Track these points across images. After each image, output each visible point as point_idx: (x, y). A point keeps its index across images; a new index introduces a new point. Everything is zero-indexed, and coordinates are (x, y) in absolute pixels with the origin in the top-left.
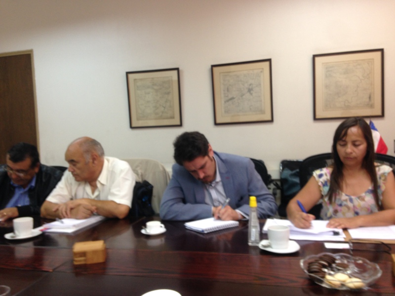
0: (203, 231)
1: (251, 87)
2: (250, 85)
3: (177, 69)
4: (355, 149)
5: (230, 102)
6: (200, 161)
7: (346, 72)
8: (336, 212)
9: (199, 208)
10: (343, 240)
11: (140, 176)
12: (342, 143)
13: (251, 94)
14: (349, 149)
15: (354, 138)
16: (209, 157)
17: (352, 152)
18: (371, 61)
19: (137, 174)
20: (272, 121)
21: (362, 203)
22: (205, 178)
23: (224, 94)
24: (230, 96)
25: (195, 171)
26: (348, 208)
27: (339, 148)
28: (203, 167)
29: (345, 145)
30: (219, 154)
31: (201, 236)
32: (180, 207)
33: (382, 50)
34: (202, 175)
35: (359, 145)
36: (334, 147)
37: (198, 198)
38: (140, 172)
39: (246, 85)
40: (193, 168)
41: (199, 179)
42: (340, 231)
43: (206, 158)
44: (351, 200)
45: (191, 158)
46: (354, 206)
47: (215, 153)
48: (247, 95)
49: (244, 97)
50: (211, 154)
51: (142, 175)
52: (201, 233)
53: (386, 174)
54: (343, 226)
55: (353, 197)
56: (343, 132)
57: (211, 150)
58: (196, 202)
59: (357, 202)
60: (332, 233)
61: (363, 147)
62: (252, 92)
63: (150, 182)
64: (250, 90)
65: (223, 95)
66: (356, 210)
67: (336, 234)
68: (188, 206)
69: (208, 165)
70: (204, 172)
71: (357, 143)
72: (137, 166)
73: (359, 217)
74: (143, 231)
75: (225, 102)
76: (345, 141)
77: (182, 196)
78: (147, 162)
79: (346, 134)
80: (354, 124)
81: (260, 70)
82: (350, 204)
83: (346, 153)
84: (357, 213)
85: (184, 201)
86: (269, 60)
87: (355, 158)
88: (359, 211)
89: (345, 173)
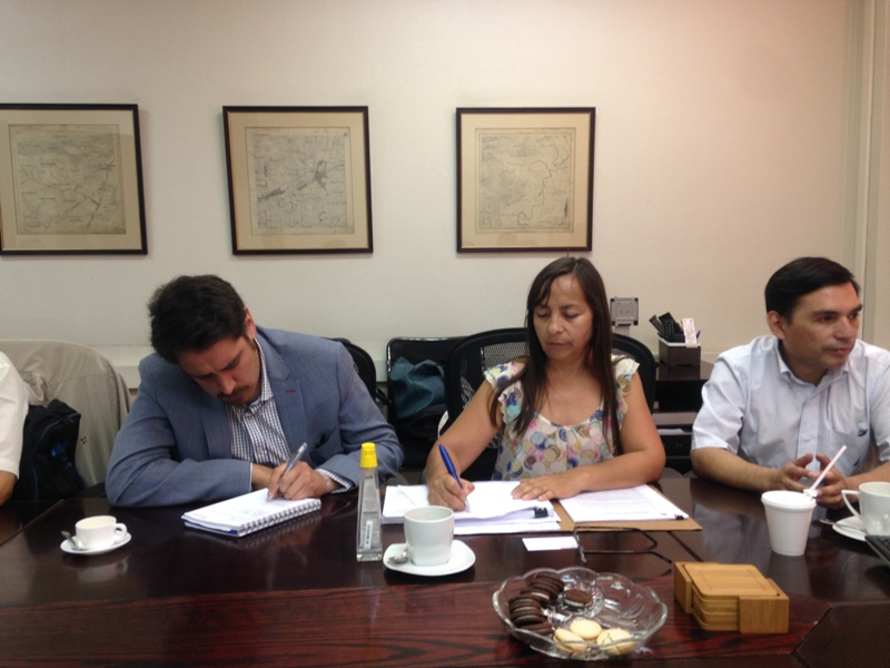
0: (234, 532)
1: (321, 168)
2: (320, 163)
3: (134, 108)
4: (567, 325)
5: (272, 200)
6: (225, 350)
7: (523, 152)
8: (531, 460)
9: (216, 471)
10: (556, 527)
11: (39, 386)
12: (542, 312)
13: (323, 185)
14: (556, 324)
15: (565, 300)
16: (247, 338)
17: (561, 330)
18: (570, 132)
19: (32, 383)
20: (369, 250)
21: (584, 441)
22: (236, 392)
23: (258, 180)
24: (271, 188)
25: (211, 377)
26: (558, 453)
27: (537, 321)
28: (232, 366)
29: (547, 316)
30: (268, 333)
31: (230, 543)
32: (165, 470)
33: (591, 111)
34: (229, 386)
35: (576, 316)
36: (530, 318)
37: (214, 444)
38: (38, 376)
39: (311, 164)
40: (207, 369)
41: (222, 395)
42: (548, 505)
43: (242, 341)
44: (563, 435)
45: (203, 342)
46: (569, 448)
47: (260, 331)
48: (313, 187)
49: (305, 190)
50: (252, 334)
51: (44, 385)
52: (231, 536)
53: (629, 378)
54: (550, 494)
55: (566, 428)
56: (543, 289)
57: (250, 321)
58: (207, 455)
59: (574, 439)
60: (533, 513)
61: (584, 319)
62: (323, 180)
63: (71, 404)
64: (319, 176)
65: (253, 183)
66: (571, 456)
67: (541, 513)
68: (188, 465)
69: (244, 360)
70: (235, 379)
71: (571, 312)
72: (29, 363)
73: (577, 470)
74: (66, 546)
75: (259, 200)
76: (546, 306)
77: (170, 442)
78: (59, 350)
79: (547, 292)
80: (564, 269)
81: (343, 131)
82: (561, 445)
83: (550, 335)
84: (573, 463)
85: (176, 454)
86: (364, 110)
87: (570, 344)
88: (577, 458)
89: (552, 375)
